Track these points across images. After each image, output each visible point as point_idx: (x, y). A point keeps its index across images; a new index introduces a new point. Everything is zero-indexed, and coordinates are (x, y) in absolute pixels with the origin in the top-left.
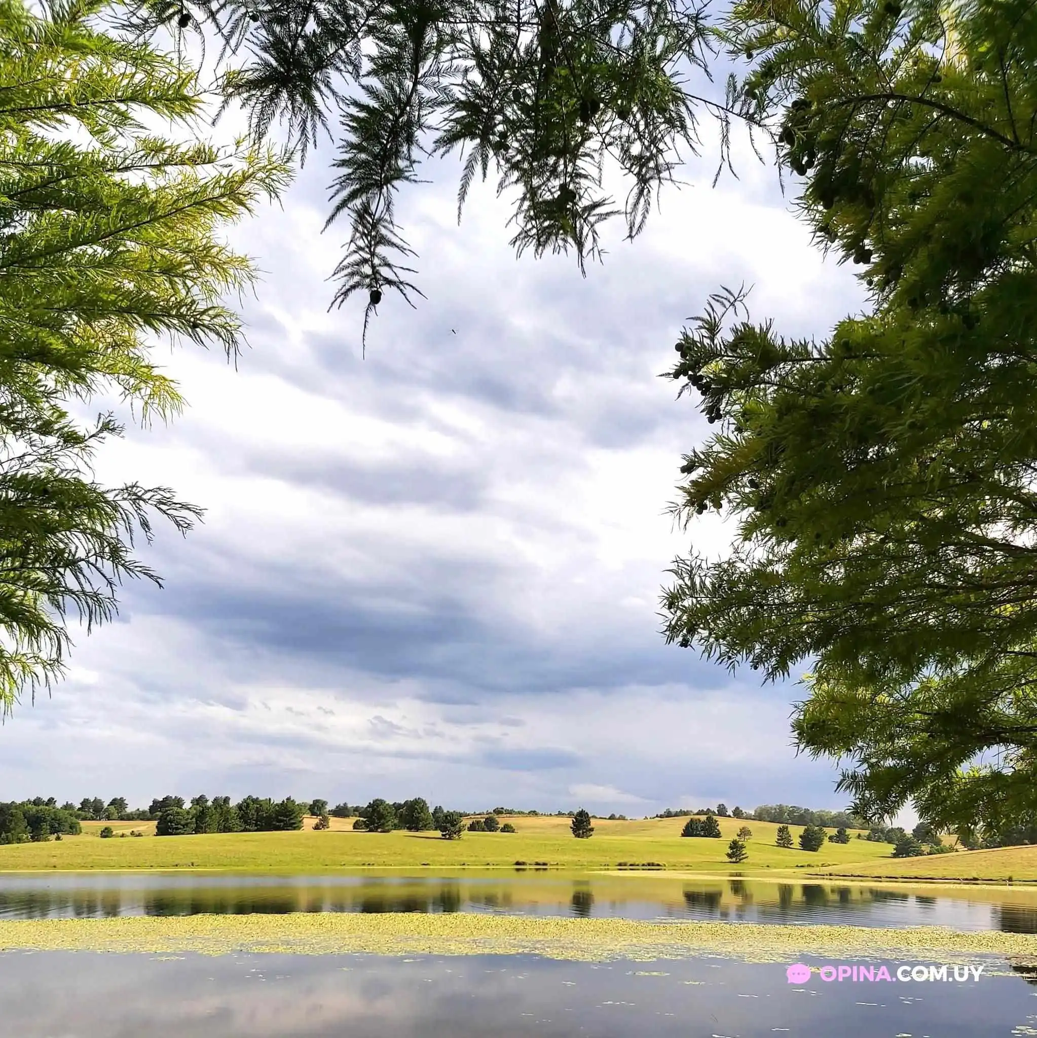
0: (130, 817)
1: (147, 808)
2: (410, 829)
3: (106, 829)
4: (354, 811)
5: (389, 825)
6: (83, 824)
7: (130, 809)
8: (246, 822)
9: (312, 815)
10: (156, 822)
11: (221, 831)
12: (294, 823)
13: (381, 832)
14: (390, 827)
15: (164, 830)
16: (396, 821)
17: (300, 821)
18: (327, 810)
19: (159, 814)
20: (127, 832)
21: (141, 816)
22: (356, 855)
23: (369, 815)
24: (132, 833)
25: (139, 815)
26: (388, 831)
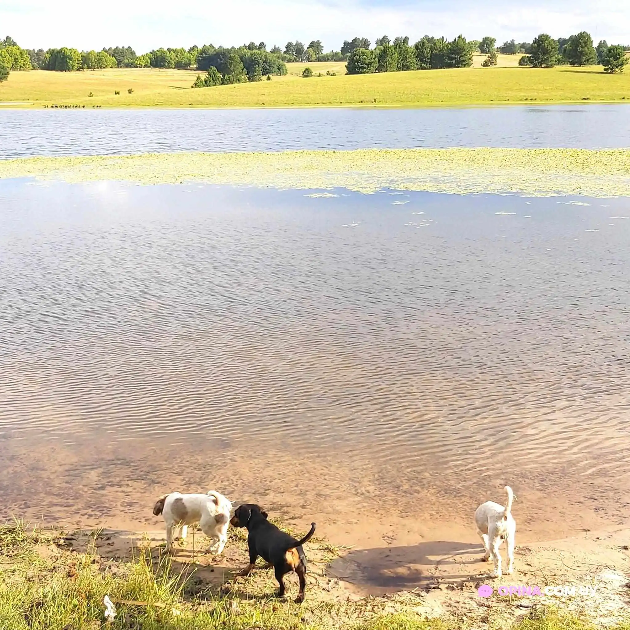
0: (325, 59)
1: (339, 50)
2: (573, 64)
3: (307, 69)
4: (521, 47)
5: (552, 61)
6: (288, 65)
7: (326, 51)
8: (421, 60)
9: (482, 53)
10: (346, 63)
11: (399, 69)
12: (464, 61)
13: (544, 68)
14: (554, 62)
15: (352, 70)
16: (560, 57)
17: (469, 59)
18: (496, 47)
19: (349, 54)
20: (324, 72)
21: (334, 57)
22: (520, 90)
23: (534, 50)
24: (328, 73)
25: (333, 56)
26: (551, 66)
